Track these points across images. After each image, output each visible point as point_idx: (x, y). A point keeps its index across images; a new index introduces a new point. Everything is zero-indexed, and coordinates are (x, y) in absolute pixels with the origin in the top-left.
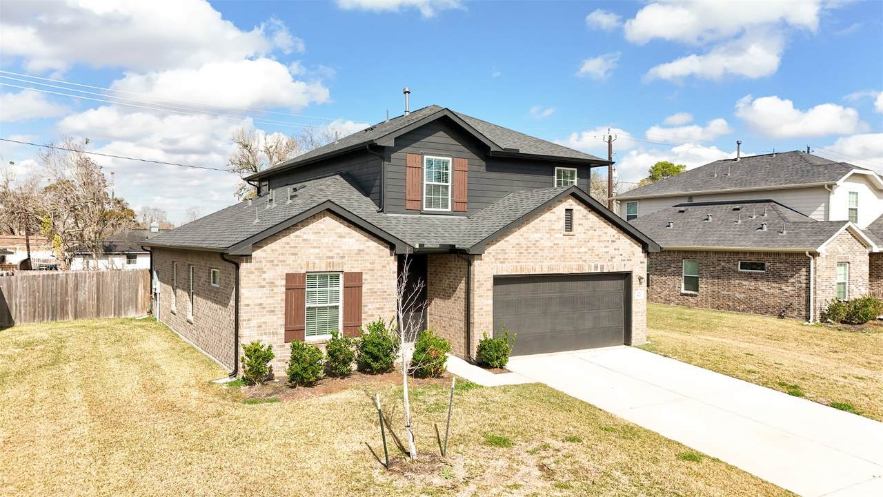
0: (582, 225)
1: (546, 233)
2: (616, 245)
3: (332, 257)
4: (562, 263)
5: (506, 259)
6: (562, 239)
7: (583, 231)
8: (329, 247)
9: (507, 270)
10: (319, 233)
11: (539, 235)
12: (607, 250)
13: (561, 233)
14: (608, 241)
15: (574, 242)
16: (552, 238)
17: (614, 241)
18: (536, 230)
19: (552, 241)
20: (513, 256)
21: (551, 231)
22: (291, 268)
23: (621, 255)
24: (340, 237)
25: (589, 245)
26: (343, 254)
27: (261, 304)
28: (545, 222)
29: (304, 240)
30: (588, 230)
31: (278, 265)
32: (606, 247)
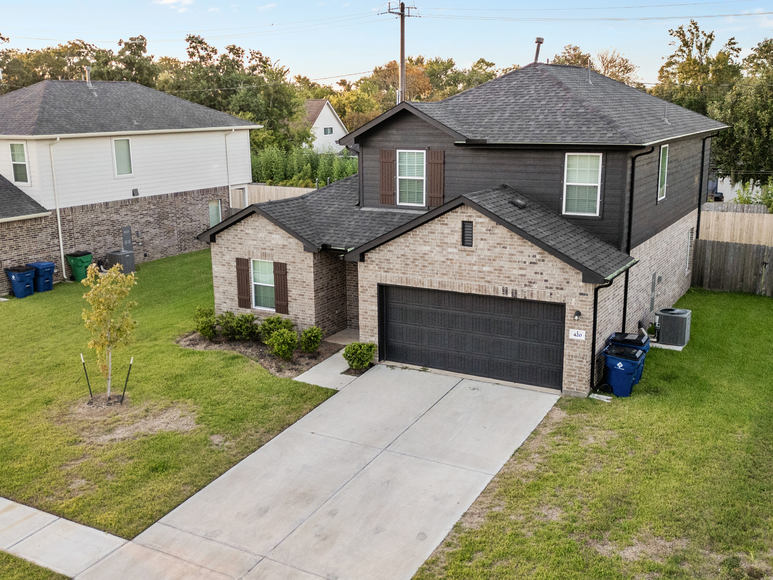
0: (485, 240)
1: (437, 246)
2: (537, 268)
3: (265, 249)
4: (458, 281)
5: (390, 269)
6: (457, 254)
7: (487, 247)
8: (262, 241)
9: (390, 279)
10: (256, 229)
11: (429, 248)
12: (523, 272)
13: (456, 248)
14: (525, 262)
15: (474, 259)
16: (444, 253)
17: (535, 263)
18: (424, 241)
19: (444, 256)
20: (397, 266)
21: (442, 245)
22: (239, 254)
23: (546, 281)
24: (269, 233)
25: (496, 264)
26: (273, 247)
27: (223, 277)
28: (436, 234)
29: (246, 234)
30: (495, 247)
31: (231, 251)
32: (521, 269)
